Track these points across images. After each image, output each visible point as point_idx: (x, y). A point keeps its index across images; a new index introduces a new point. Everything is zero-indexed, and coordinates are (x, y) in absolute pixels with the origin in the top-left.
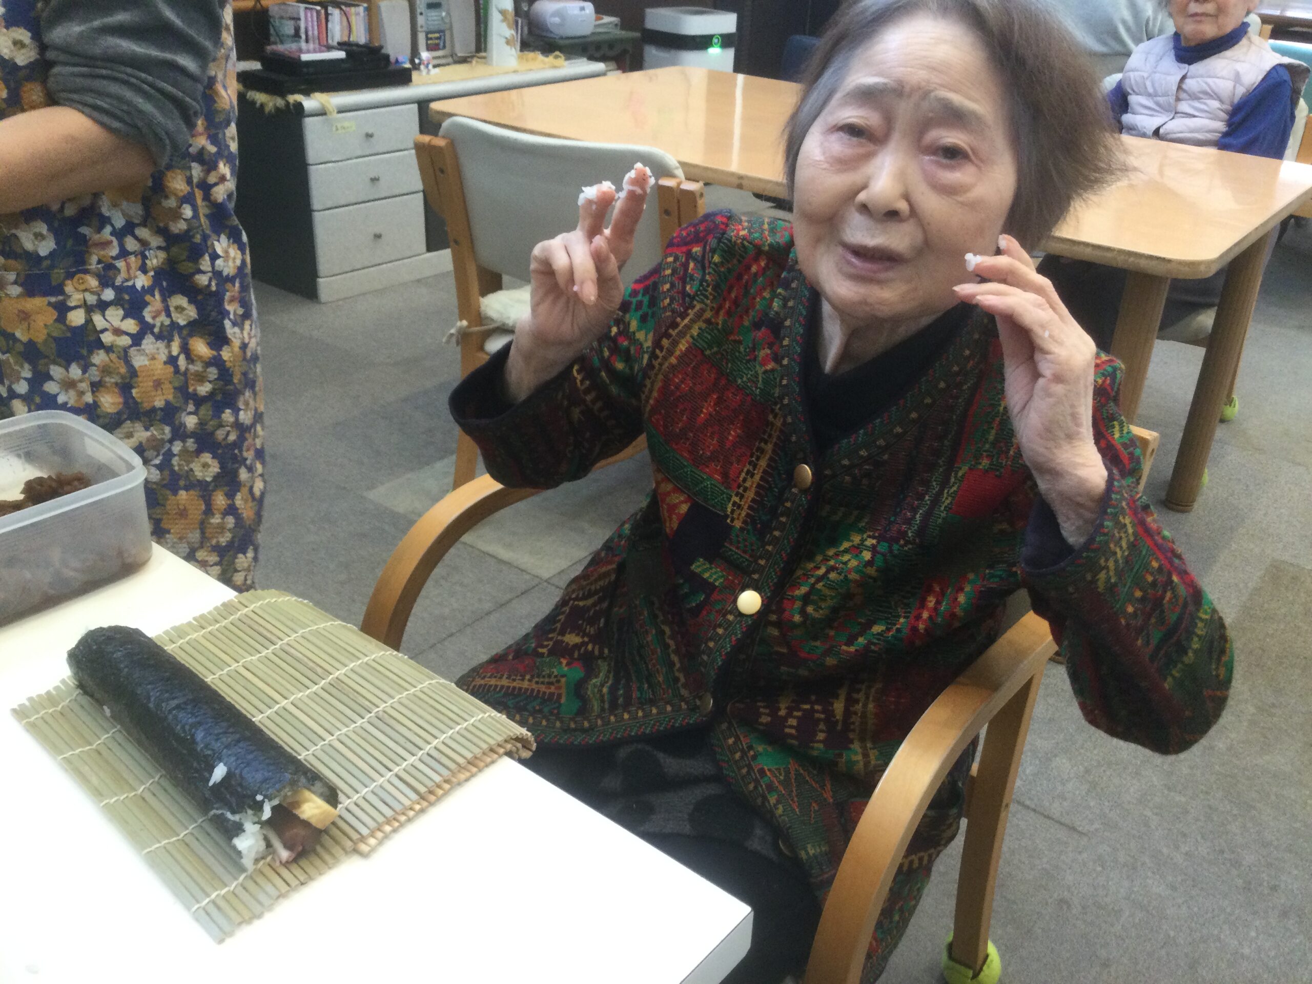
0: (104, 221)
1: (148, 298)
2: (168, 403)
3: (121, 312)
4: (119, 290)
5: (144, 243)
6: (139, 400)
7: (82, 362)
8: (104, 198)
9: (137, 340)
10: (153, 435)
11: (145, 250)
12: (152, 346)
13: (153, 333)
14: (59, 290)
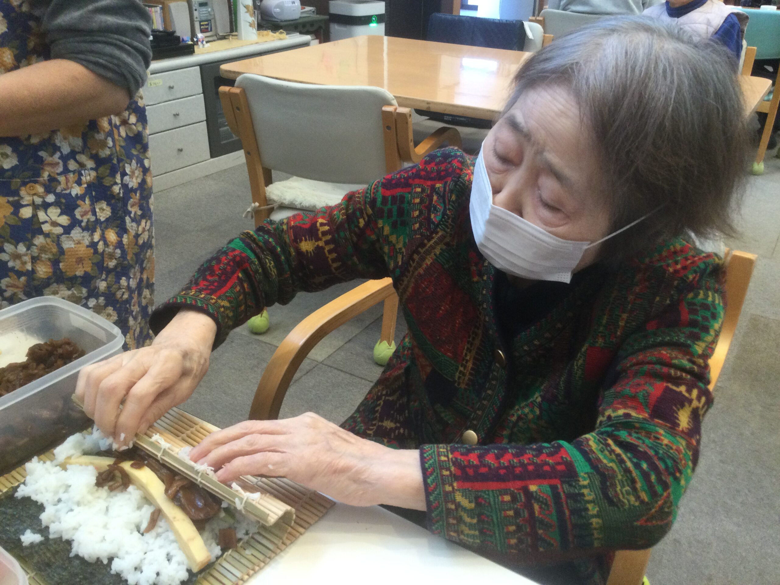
0: (57, 149)
1: (79, 202)
2: (86, 273)
3: (59, 211)
4: (58, 196)
5: (82, 165)
6: (64, 271)
7: (27, 243)
8: (59, 133)
9: (67, 230)
10: (73, 294)
11: (82, 170)
12: (79, 235)
13: (80, 226)
14: (16, 193)
